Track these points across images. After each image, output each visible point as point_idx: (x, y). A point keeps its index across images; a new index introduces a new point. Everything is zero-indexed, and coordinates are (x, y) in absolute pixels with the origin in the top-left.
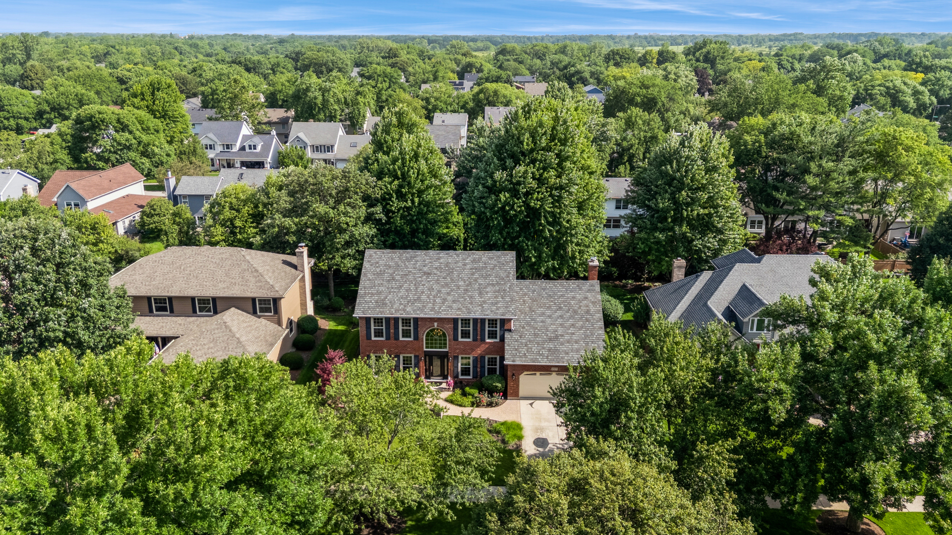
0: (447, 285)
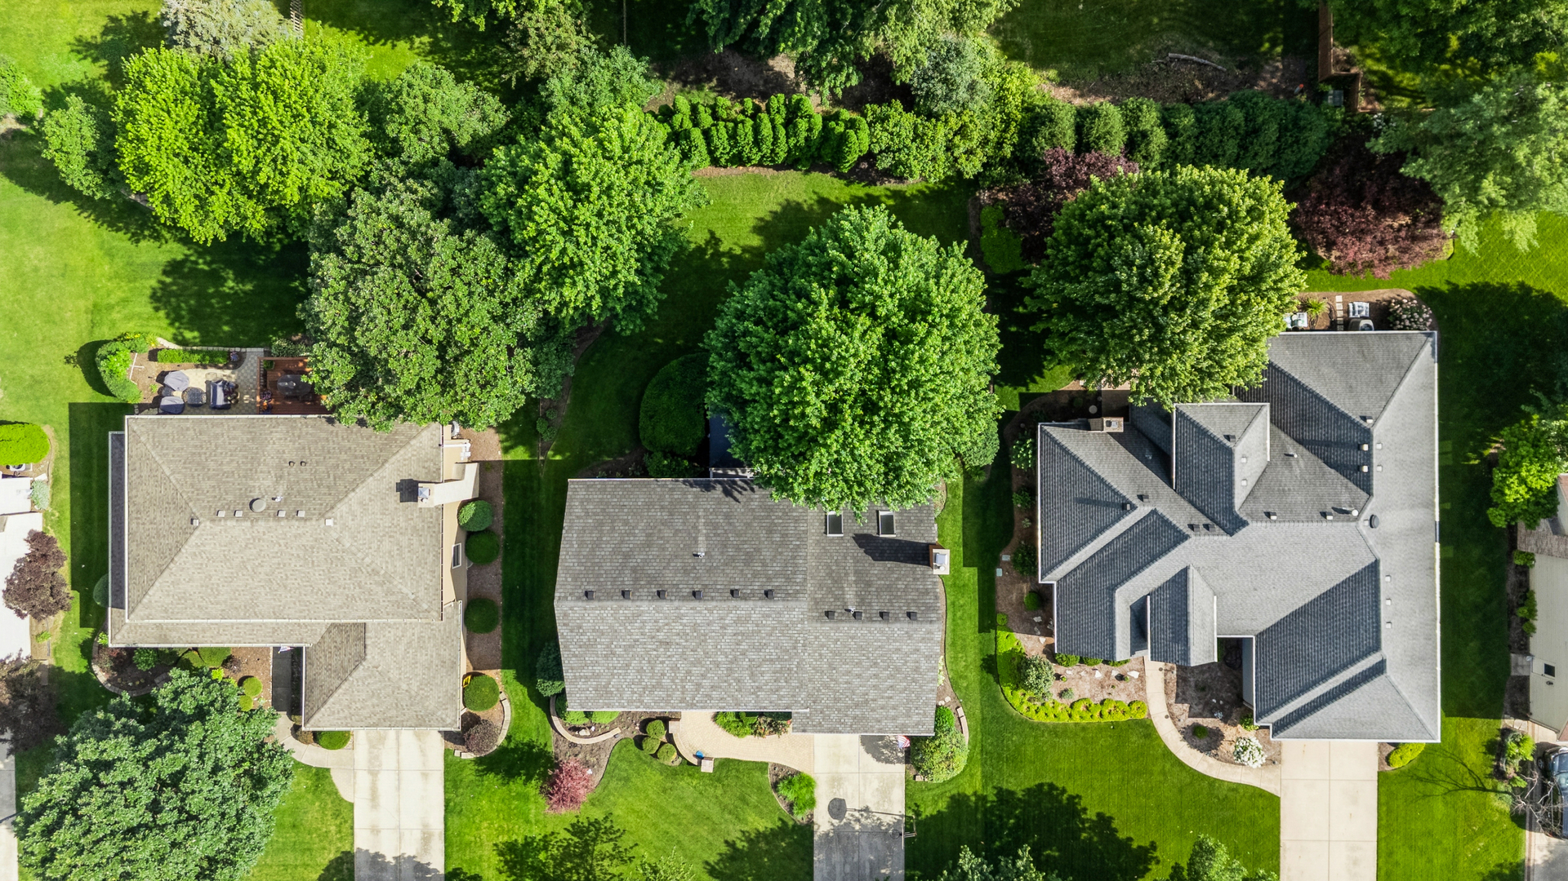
0: (698, 662)
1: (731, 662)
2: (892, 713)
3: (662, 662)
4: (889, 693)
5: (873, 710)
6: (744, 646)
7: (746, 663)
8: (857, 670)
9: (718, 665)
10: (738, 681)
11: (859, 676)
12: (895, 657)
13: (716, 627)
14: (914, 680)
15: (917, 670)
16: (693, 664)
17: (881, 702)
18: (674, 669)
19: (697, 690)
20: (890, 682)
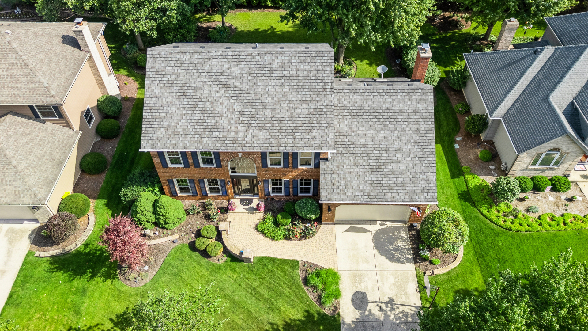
0: (250, 104)
1: (275, 104)
2: (402, 178)
3: (222, 104)
4: (398, 157)
5: (386, 176)
6: (286, 89)
7: (286, 105)
8: (371, 133)
9: (264, 106)
10: (280, 122)
11: (373, 138)
12: (400, 118)
13: (265, 71)
14: (417, 143)
15: (417, 131)
16: (246, 106)
17: (392, 167)
18: (231, 110)
19: (247, 131)
20: (397, 145)
